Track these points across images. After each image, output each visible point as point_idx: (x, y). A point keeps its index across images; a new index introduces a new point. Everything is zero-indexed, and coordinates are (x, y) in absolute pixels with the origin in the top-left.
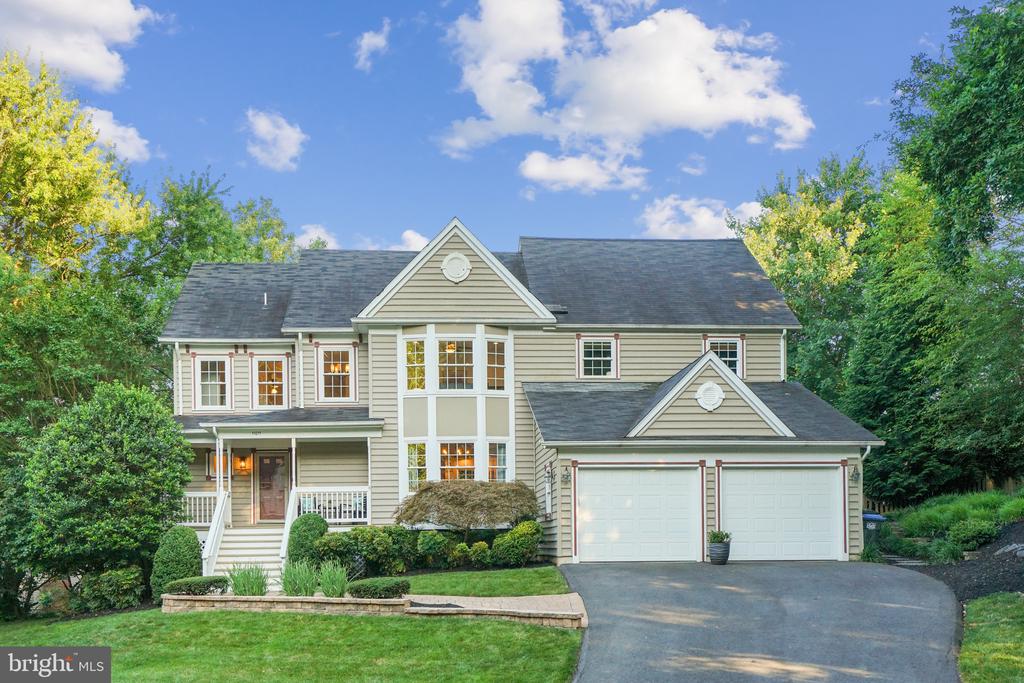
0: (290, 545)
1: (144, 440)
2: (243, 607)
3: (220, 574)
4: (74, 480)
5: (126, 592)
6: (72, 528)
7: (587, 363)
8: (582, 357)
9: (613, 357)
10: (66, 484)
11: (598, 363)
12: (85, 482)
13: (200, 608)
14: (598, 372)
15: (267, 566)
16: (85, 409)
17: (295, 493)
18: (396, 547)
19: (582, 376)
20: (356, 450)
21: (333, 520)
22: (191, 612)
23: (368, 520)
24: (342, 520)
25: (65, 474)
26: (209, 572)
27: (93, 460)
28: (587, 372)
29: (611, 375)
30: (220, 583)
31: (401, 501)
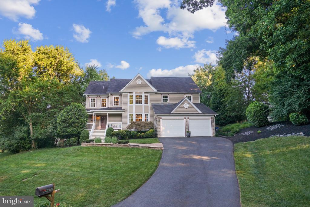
0: (106, 133)
1: (79, 113)
2: (97, 145)
3: (93, 139)
4: (66, 120)
5: (74, 142)
6: (65, 129)
7: (163, 99)
8: (162, 98)
9: (168, 98)
10: (64, 121)
11: (165, 99)
12: (68, 121)
13: (89, 146)
14: (165, 101)
15: (102, 137)
16: (69, 107)
17: (108, 124)
18: (127, 134)
19: (162, 102)
20: (120, 115)
21: (115, 129)
22: (87, 146)
23: (121, 129)
24: (117, 129)
25: (64, 119)
26: (90, 138)
27: (70, 117)
29: (168, 102)
30: (92, 141)
31: (128, 125)
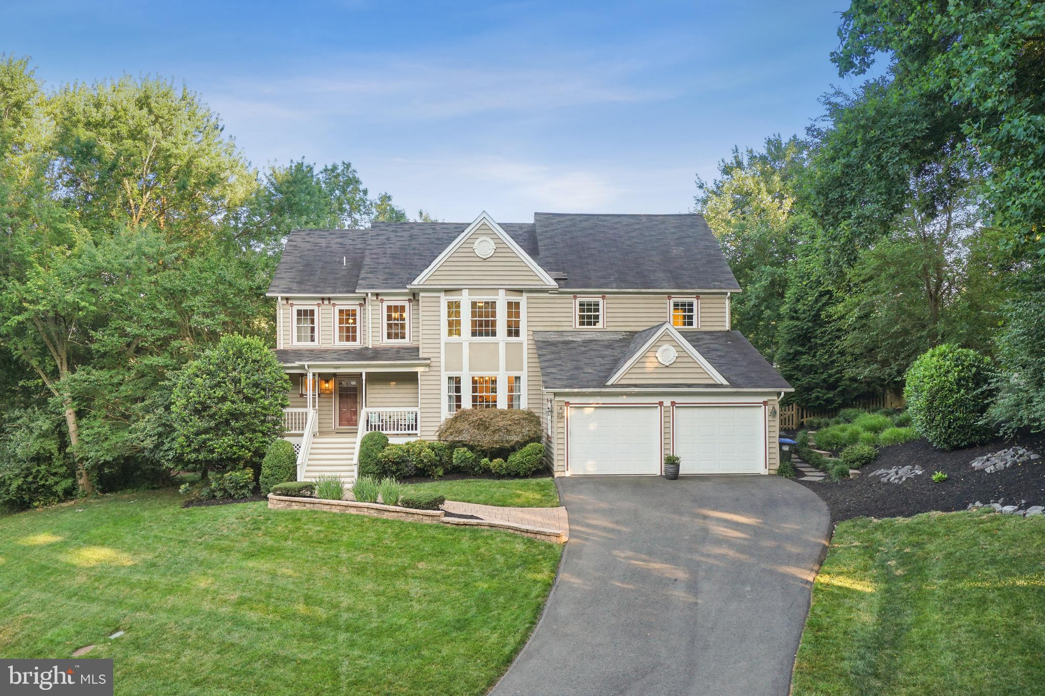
0: (360, 456)
1: (256, 378)
2: (326, 508)
3: (309, 480)
4: (206, 408)
5: (242, 488)
6: (204, 442)
7: (582, 317)
8: (578, 313)
9: (601, 313)
10: (201, 410)
11: (589, 317)
12: (214, 410)
13: (295, 507)
14: (589, 324)
15: (343, 474)
16: (213, 354)
17: (363, 413)
18: (438, 458)
19: (578, 326)
20: (412, 378)
21: (392, 432)
22: (289, 509)
23: (418, 432)
24: (399, 432)
25: (200, 403)
26: (303, 477)
27: (219, 393)
28: (582, 324)
29: (599, 326)
30: (310, 487)
31: (443, 419)
